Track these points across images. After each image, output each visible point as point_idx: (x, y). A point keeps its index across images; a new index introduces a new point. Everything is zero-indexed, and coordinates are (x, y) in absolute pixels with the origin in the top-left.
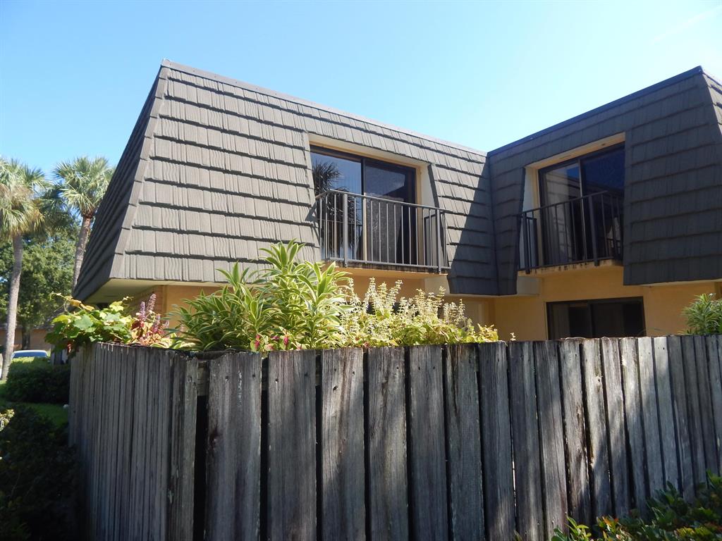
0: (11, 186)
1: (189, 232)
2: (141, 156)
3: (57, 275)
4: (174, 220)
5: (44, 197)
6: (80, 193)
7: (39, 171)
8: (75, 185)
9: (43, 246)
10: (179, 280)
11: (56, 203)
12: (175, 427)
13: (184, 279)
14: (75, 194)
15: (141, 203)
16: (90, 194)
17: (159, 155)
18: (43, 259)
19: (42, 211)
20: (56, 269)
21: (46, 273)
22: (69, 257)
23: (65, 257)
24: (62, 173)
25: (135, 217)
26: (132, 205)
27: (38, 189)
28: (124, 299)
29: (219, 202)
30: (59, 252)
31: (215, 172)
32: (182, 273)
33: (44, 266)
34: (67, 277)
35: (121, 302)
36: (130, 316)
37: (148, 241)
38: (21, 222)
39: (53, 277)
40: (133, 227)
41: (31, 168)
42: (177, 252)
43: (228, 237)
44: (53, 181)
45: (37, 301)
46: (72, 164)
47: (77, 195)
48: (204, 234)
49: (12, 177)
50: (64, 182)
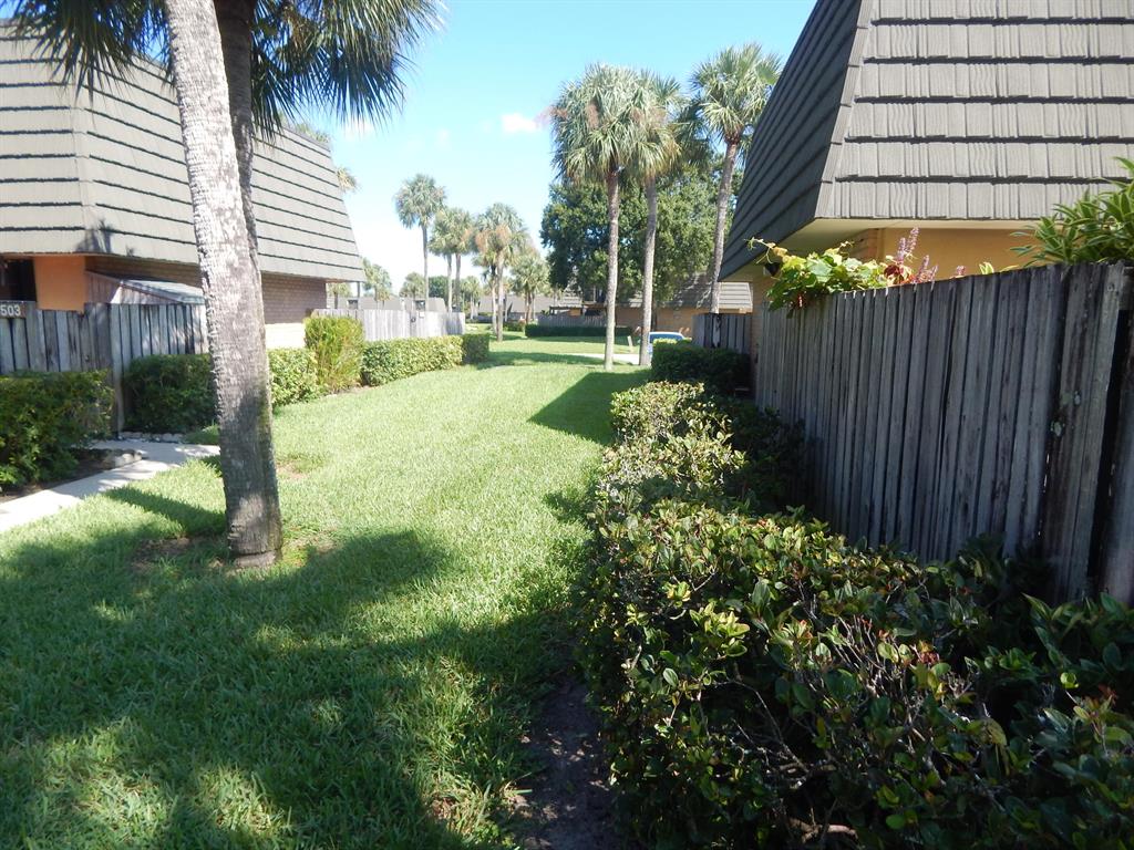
0: (646, 109)
1: (929, 139)
2: (858, 24)
3: (687, 233)
4: (906, 123)
5: (681, 120)
6: (725, 106)
7: (672, 82)
8: (718, 95)
9: (669, 194)
10: (911, 218)
11: (694, 125)
12: (1072, 349)
13: (919, 215)
14: (718, 108)
15: (858, 101)
16: (737, 108)
17: (886, 15)
18: (671, 212)
19: (678, 140)
20: (685, 224)
21: (674, 231)
22: (700, 207)
23: (696, 207)
24: (700, 80)
25: (849, 124)
26: (846, 105)
27: (673, 109)
28: (843, 245)
29: (982, 80)
30: (689, 200)
31: (979, 26)
32: (916, 206)
33: (671, 219)
34: (699, 235)
35: (838, 249)
36: (874, 261)
37: (867, 160)
38: (658, 158)
39: (682, 236)
40: (847, 140)
41: (664, 78)
42: (910, 173)
43: (996, 140)
44: (687, 93)
45: (665, 269)
46: (714, 64)
47: (721, 110)
48: (954, 140)
49: (646, 96)
50: (704, 93)
